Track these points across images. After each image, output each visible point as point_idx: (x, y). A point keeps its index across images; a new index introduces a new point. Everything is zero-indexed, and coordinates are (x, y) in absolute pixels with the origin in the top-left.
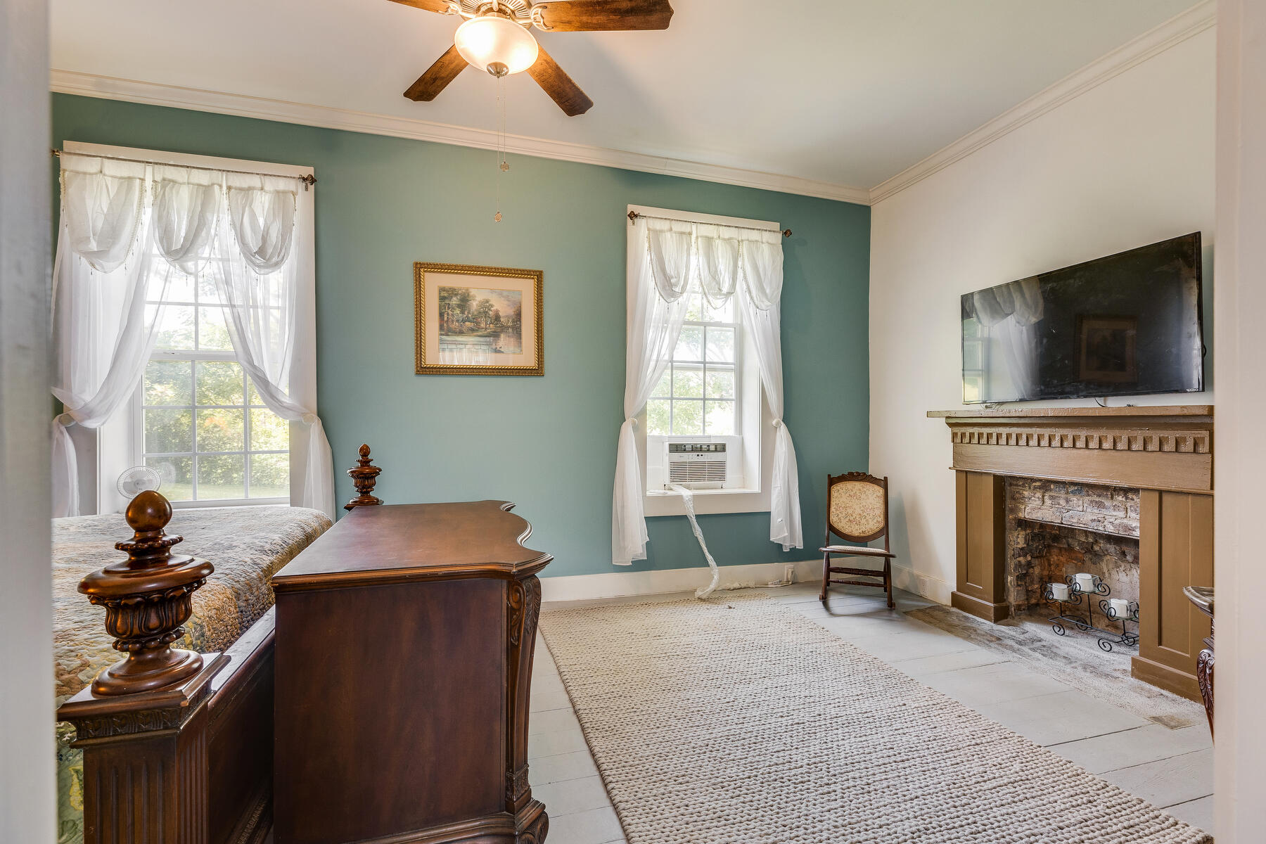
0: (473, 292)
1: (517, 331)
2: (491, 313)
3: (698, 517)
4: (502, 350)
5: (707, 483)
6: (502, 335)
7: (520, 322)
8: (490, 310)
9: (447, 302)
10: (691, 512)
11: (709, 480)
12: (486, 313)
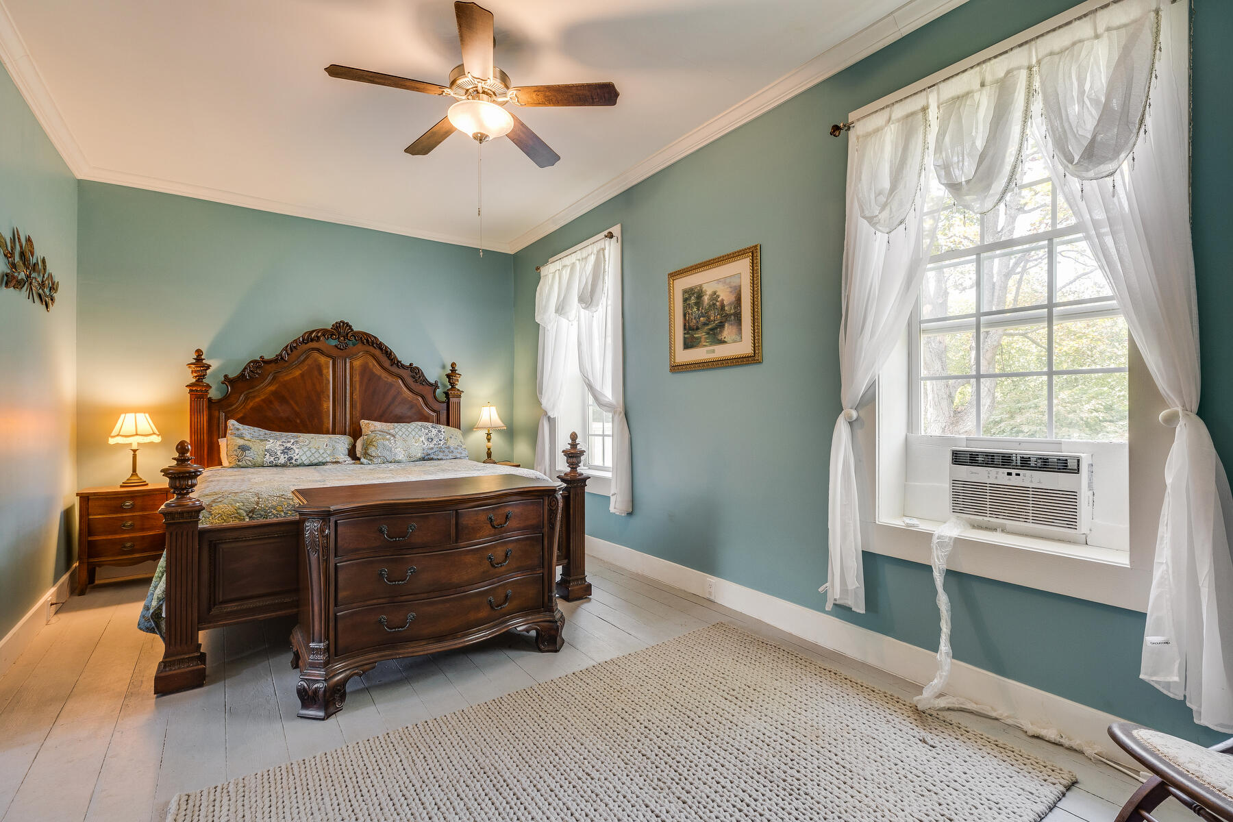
0: (705, 287)
1: (738, 317)
2: (718, 303)
3: (950, 574)
4: (726, 340)
5: (1030, 526)
6: (726, 325)
7: (740, 306)
8: (716, 301)
9: (688, 302)
10: (939, 564)
11: (1035, 521)
12: (714, 304)
